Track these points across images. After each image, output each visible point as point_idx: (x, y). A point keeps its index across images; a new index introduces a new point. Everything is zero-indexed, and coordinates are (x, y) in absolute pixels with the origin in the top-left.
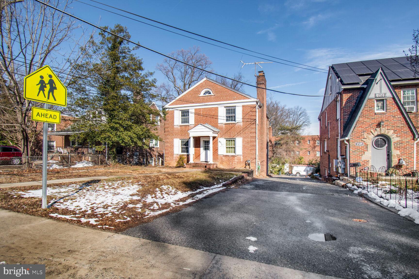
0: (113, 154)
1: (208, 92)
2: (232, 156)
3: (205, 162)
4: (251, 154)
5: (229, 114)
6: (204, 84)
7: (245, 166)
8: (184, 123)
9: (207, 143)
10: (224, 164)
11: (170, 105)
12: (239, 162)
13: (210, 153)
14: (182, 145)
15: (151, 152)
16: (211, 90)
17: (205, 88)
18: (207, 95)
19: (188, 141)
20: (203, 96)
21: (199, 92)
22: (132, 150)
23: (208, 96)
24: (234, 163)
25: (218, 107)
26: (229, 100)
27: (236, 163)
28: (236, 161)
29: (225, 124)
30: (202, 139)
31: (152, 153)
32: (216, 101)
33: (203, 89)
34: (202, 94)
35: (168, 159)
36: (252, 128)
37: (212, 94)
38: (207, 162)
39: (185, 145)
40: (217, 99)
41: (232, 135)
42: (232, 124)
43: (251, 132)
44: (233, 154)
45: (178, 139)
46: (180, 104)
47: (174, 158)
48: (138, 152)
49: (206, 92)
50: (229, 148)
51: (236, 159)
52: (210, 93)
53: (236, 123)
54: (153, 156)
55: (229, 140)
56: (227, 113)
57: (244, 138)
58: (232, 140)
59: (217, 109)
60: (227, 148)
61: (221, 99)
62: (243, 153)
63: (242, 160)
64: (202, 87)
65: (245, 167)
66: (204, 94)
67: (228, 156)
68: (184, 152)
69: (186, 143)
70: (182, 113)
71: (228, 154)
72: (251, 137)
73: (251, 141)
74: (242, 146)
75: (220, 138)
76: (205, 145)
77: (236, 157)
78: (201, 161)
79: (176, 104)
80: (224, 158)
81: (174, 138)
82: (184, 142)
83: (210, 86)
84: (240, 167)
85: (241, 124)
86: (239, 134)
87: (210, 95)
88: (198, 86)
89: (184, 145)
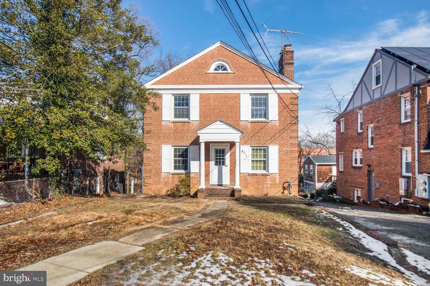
0: (55, 176)
1: (222, 67)
2: (263, 175)
3: (218, 185)
4: (291, 171)
5: (257, 106)
6: (216, 52)
7: (282, 191)
8: (179, 117)
9: (220, 153)
10: (250, 188)
11: (154, 84)
12: (274, 185)
13: (226, 170)
14: (175, 156)
15: (95, 167)
16: (228, 64)
17: (218, 60)
18: (220, 71)
19: (187, 149)
20: (213, 73)
21: (208, 66)
22: (70, 165)
23: (222, 73)
24: (265, 186)
25: (239, 94)
26: (258, 83)
27: (269, 186)
28: (269, 182)
29: (252, 122)
30: (212, 145)
31: (97, 170)
32: (235, 84)
33: (215, 61)
34: (212, 70)
35: (151, 181)
36: (293, 130)
37: (229, 71)
38: (221, 185)
39: (181, 156)
40: (238, 79)
41: (262, 141)
42: (262, 122)
43: (291, 137)
44: (264, 172)
45: (170, 146)
46: (172, 84)
47: (162, 180)
48: (79, 168)
49: (218, 67)
50: (257, 161)
51: (268, 179)
52: (225, 69)
53: (269, 121)
54: (98, 175)
55: (257, 150)
56: (253, 104)
57: (281, 146)
58: (260, 150)
59: (238, 97)
60: (253, 161)
61: (245, 79)
62: (279, 170)
63: (278, 180)
64: (212, 57)
65: (283, 193)
66: (216, 69)
67: (256, 175)
68: (179, 169)
69: (183, 152)
70: (175, 99)
71: (255, 172)
72: (291, 144)
73: (291, 151)
74: (278, 159)
75: (244, 146)
76: (217, 156)
77: (268, 177)
78: (211, 184)
79: (166, 84)
80: (249, 178)
81: (162, 143)
82: (179, 152)
83: (226, 56)
84: (275, 192)
85: (277, 123)
86: (273, 139)
87: (226, 72)
88: (206, 54)
89: (179, 156)
